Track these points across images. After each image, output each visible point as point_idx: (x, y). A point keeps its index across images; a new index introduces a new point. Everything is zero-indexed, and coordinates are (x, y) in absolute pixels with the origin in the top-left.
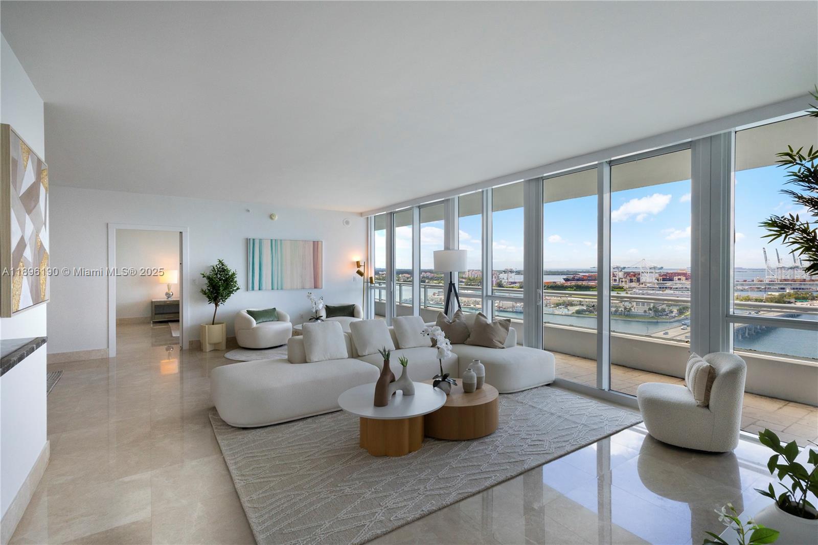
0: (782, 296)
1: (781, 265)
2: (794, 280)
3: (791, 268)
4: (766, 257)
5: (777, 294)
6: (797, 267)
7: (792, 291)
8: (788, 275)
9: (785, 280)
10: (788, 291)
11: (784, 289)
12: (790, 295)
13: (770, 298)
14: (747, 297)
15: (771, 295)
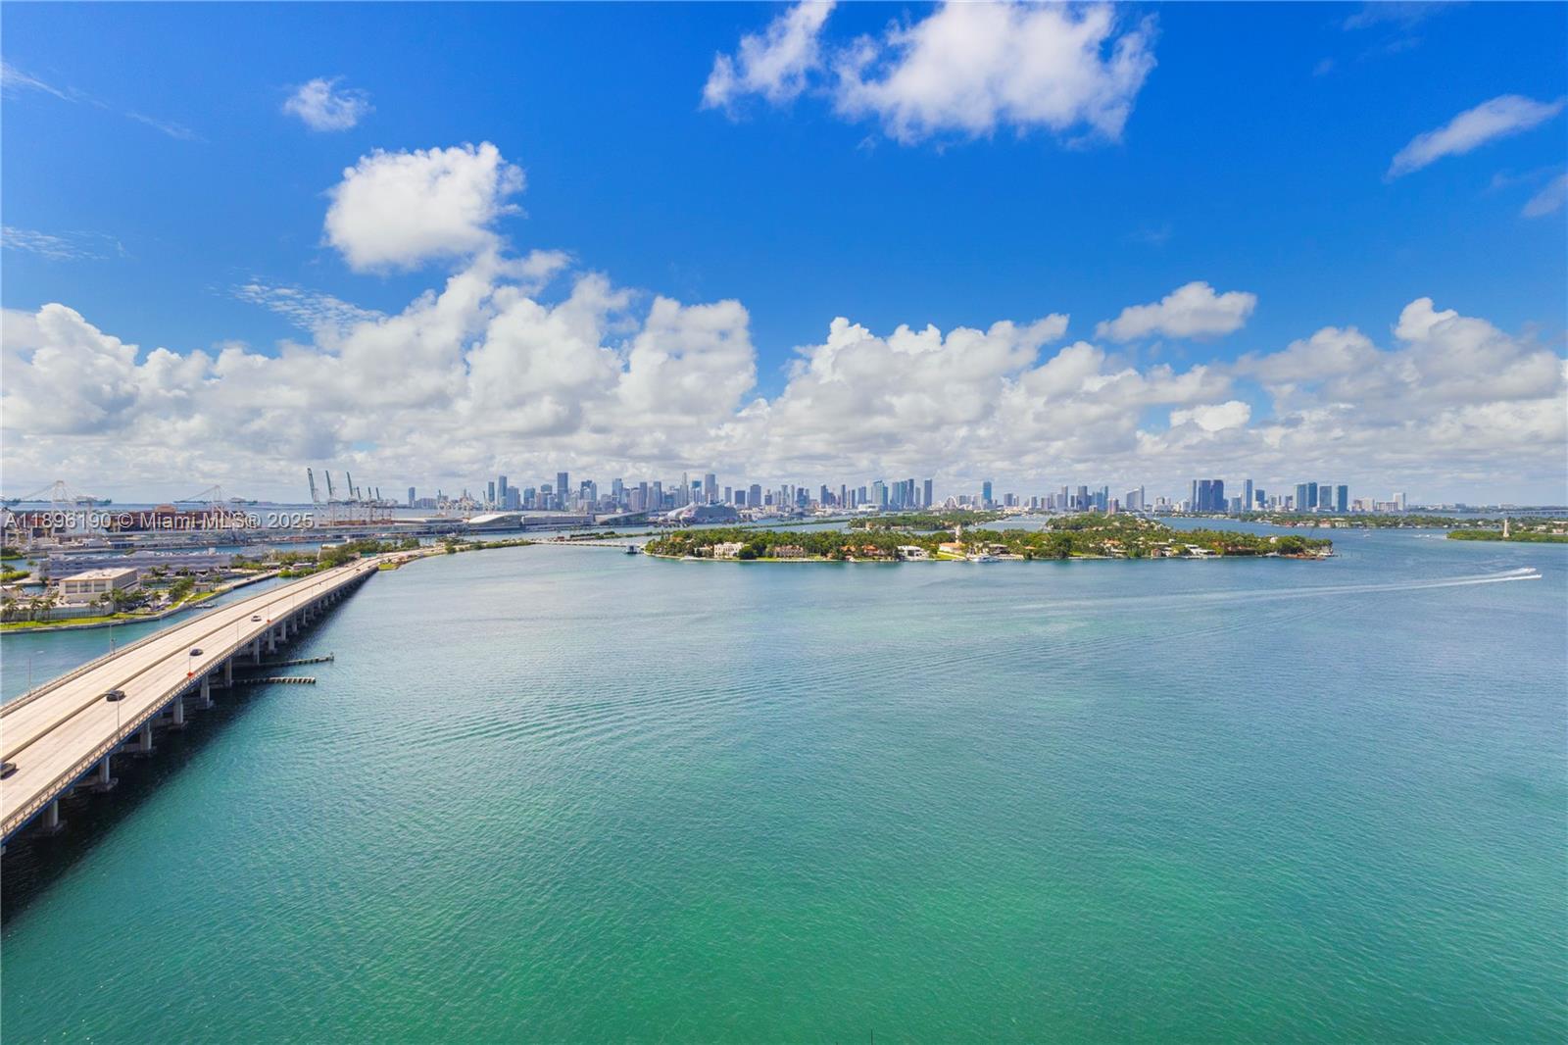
0: (344, 549)
1: (335, 498)
2: (352, 523)
3: (347, 503)
4: (312, 485)
5: (334, 546)
6: (354, 502)
7: (354, 540)
8: (343, 514)
9: (340, 523)
10: (349, 541)
11: (339, 537)
12: (352, 547)
13: (327, 554)
14: (293, 554)
15: (326, 548)
